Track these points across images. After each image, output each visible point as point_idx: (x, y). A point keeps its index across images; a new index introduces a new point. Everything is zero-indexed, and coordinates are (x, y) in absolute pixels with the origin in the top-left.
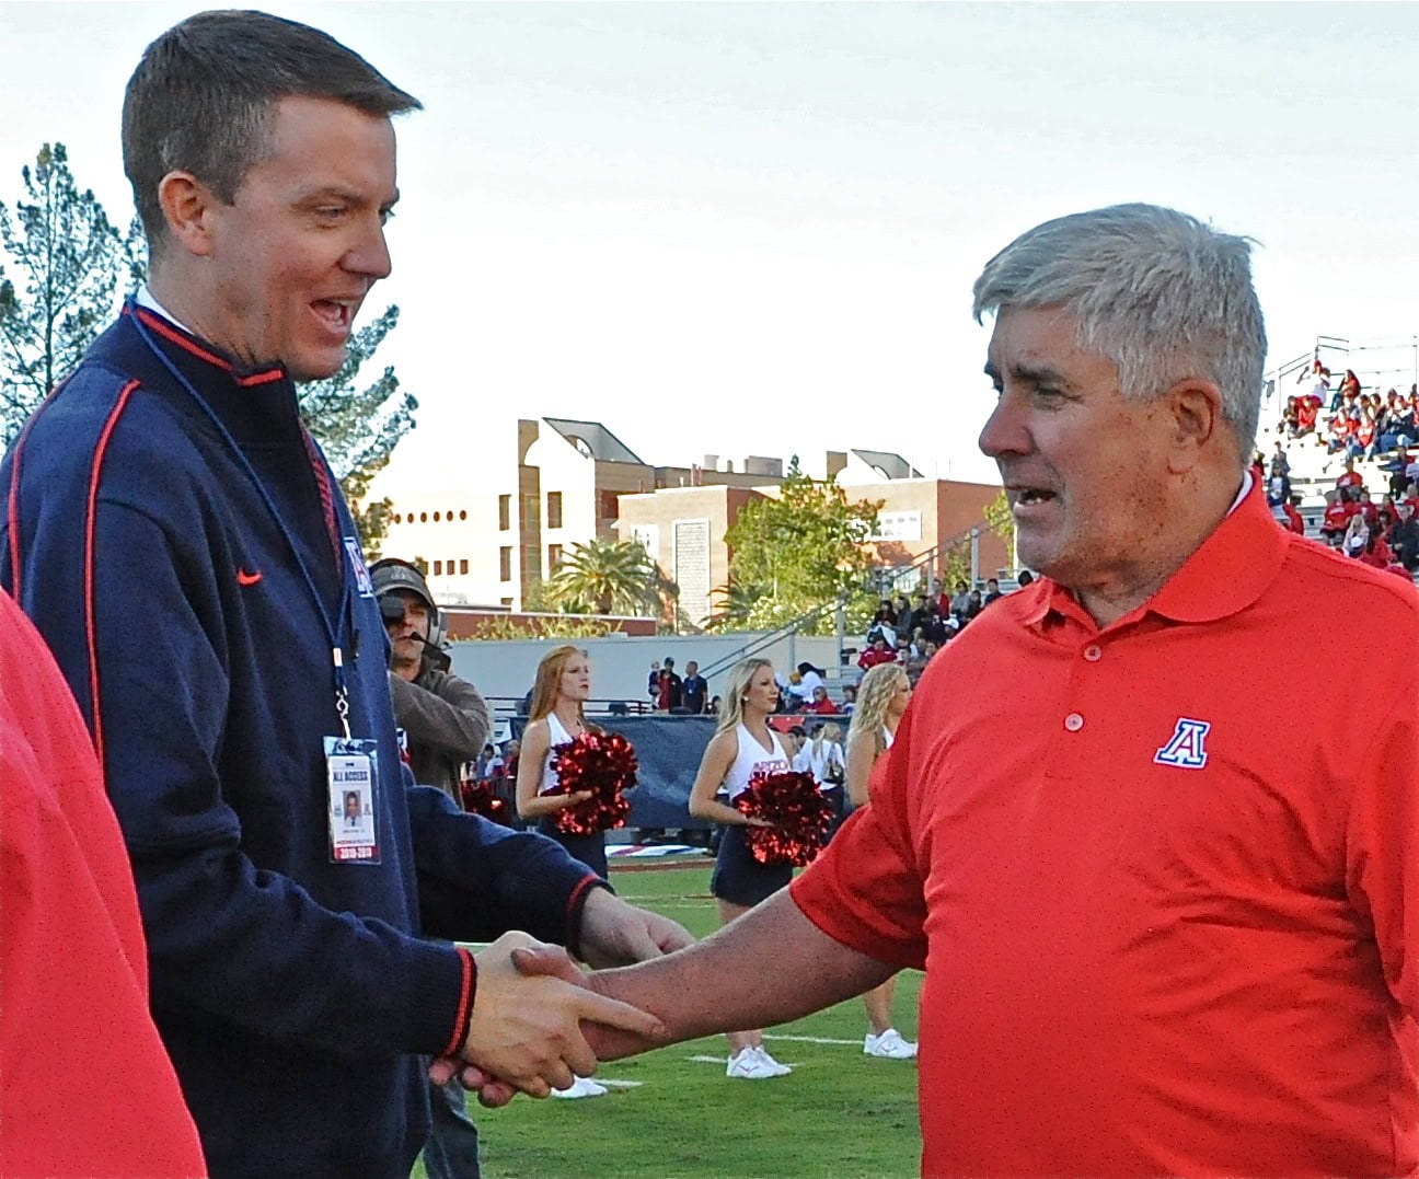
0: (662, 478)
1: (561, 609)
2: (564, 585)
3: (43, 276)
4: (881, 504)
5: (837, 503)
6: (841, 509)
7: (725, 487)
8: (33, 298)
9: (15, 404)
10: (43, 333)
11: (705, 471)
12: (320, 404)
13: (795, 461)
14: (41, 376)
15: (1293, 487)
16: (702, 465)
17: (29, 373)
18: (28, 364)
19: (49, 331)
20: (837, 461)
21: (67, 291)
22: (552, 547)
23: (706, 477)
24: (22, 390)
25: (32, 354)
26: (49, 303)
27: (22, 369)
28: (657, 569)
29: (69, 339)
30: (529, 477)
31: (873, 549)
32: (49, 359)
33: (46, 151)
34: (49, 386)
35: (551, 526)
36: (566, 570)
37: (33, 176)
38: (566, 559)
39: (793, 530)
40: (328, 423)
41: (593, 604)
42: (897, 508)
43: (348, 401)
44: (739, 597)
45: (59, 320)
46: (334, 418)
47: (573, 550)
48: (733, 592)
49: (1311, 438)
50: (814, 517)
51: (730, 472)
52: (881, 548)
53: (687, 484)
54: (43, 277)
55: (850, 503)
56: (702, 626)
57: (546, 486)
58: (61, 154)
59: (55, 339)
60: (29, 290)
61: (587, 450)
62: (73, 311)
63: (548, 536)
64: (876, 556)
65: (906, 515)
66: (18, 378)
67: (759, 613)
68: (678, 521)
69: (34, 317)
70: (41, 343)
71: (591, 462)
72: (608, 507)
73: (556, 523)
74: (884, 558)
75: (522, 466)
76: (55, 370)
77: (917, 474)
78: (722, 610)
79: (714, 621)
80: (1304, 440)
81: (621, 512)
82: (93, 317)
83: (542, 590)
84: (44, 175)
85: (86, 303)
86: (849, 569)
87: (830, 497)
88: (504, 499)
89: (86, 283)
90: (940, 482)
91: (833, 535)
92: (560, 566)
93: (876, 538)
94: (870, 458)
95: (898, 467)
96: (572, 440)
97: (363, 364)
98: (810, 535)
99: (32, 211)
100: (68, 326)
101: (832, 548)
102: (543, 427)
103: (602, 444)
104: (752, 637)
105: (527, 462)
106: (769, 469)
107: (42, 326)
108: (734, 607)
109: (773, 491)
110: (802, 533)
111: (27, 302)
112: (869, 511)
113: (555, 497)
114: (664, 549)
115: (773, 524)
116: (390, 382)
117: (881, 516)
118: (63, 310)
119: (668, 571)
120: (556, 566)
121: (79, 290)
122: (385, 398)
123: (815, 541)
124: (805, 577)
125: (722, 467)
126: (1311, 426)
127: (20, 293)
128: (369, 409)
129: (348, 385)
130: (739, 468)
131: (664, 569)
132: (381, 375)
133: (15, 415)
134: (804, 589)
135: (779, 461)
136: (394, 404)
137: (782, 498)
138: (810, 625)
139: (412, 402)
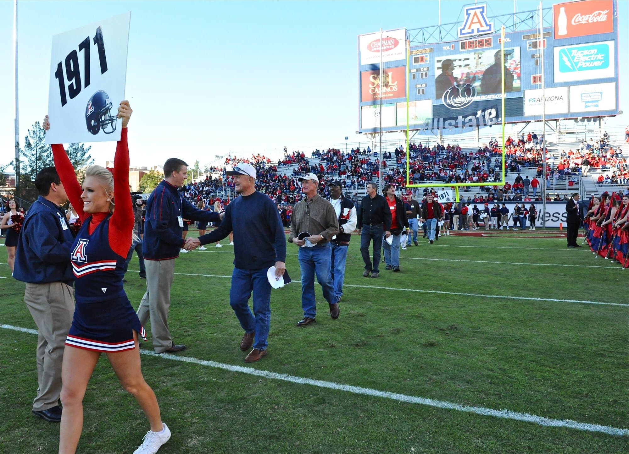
3: (36, 141)
12: (79, 160)
14: (35, 156)
16: (137, 168)
17: (33, 155)
20: (156, 167)
21: (39, 143)
23: (137, 170)
24: (32, 158)
25: (34, 153)
26: (36, 145)
27: (32, 155)
29: (40, 150)
32: (37, 153)
33: (36, 123)
34: (37, 157)
37: (34, 126)
40: (80, 163)
43: (83, 159)
45: (38, 147)
50: (155, 176)
53: (133, 171)
58: (39, 123)
66: (32, 156)
67: (147, 190)
70: (35, 151)
76: (38, 155)
78: (138, 190)
82: (44, 147)
84: (36, 126)
85: (42, 145)
87: (157, 173)
89: (42, 142)
97: (86, 154)
98: (154, 179)
99: (34, 131)
100: (40, 148)
106: (145, 169)
107: (35, 148)
109: (146, 172)
111: (33, 145)
115: (148, 177)
116: (90, 157)
124: (153, 185)
125: (139, 168)
128: (87, 161)
135: (147, 167)
136: (91, 160)
137: (148, 173)
139: (94, 160)
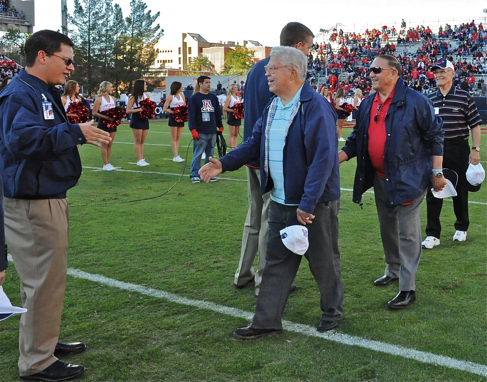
0: (211, 45)
1: (191, 70)
2: (192, 65)
4: (255, 51)
5: (246, 51)
6: (247, 52)
7: (224, 47)
8: (86, 9)
9: (82, 29)
10: (88, 16)
11: (220, 44)
12: (144, 31)
13: (238, 43)
14: (88, 24)
15: (332, 50)
16: (219, 42)
18: (85, 22)
19: (89, 15)
20: (246, 42)
21: (93, 8)
22: (189, 58)
23: (220, 45)
24: (84, 27)
25: (86, 19)
26: (89, 10)
27: (84, 23)
28: (210, 62)
29: (93, 17)
30: (185, 44)
31: (253, 60)
32: (89, 21)
34: (89, 26)
35: (189, 54)
36: (192, 62)
38: (192, 60)
39: (238, 56)
40: (146, 34)
41: (198, 69)
42: (257, 52)
43: (150, 30)
44: (227, 68)
45: (92, 13)
46: (147, 33)
47: (194, 58)
48: (225, 67)
49: (335, 42)
50: (242, 54)
51: (225, 44)
52: (254, 59)
53: (216, 46)
54: (88, 5)
55: (249, 51)
56: (219, 73)
57: (188, 46)
59: (91, 17)
60: (85, 8)
61: (196, 39)
62: (95, 11)
63: (188, 56)
64: (254, 61)
65: (259, 53)
66: (83, 24)
67: (231, 71)
68: (214, 53)
69: (86, 13)
70: (88, 18)
71: (197, 42)
72: (200, 50)
73: (190, 53)
74: (255, 61)
75: (183, 42)
76: (91, 23)
77: (261, 45)
78: (223, 70)
79: (222, 73)
80: (334, 42)
81: (203, 51)
82: (98, 13)
83: (187, 66)
85: (97, 10)
86: (249, 63)
87: (245, 50)
88: (180, 48)
89: (97, 6)
90: (266, 47)
91: (245, 57)
92: (191, 61)
93: (253, 57)
94: (252, 42)
95: (257, 44)
96: (193, 37)
97: (153, 23)
98: (241, 57)
100: (93, 14)
101: (245, 60)
102: (187, 34)
103: (199, 38)
104: (230, 77)
105: (184, 41)
106: (232, 44)
107: (88, 14)
108: (225, 70)
109: (233, 48)
110: (239, 57)
112: (252, 53)
113: (190, 48)
114: (211, 59)
115: (234, 55)
116: (158, 27)
117: (255, 53)
118: (92, 12)
119: (213, 62)
120: (190, 62)
121: (96, 8)
122: (157, 30)
123: (242, 58)
124: (240, 65)
125: (223, 43)
126: (335, 39)
127: (83, 8)
129: (150, 27)
130: (226, 43)
131: (212, 62)
132: (157, 25)
133: (82, 31)
134: (240, 67)
135: (234, 42)
136: (159, 31)
137: (235, 50)
138: (241, 74)
139: (163, 31)
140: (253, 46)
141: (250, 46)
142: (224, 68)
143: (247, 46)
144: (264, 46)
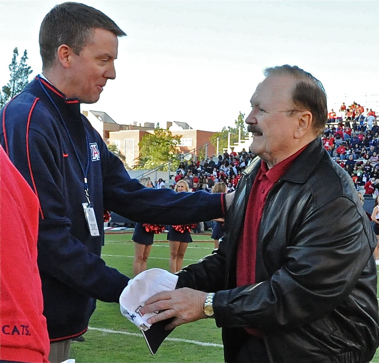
0: (122, 127)
4: (181, 136)
5: (169, 136)
6: (170, 137)
7: (138, 131)
11: (133, 126)
13: (158, 124)
16: (132, 124)
20: (169, 124)
23: (134, 127)
28: (120, 152)
31: (179, 148)
39: (157, 142)
42: (185, 137)
44: (142, 161)
48: (141, 159)
50: (163, 139)
51: (140, 126)
52: (181, 148)
53: (128, 129)
55: (173, 136)
56: (132, 168)
61: (101, 119)
64: (180, 150)
65: (188, 139)
67: (148, 165)
68: (126, 139)
71: (102, 123)
72: (107, 135)
74: (182, 150)
77: (191, 128)
78: (137, 164)
79: (135, 167)
81: (110, 136)
86: (172, 153)
87: (167, 134)
90: (197, 131)
91: (168, 144)
93: (180, 145)
94: (179, 124)
95: (186, 126)
96: (97, 116)
98: (162, 144)
101: (168, 148)
102: (89, 113)
103: (105, 118)
104: (145, 171)
106: (151, 126)
108: (140, 163)
109: (152, 132)
110: (160, 143)
112: (178, 138)
114: (122, 147)
115: (151, 141)
117: (181, 139)
123: (163, 146)
124: (160, 155)
125: (138, 125)
130: (143, 125)
131: (122, 152)
134: (160, 159)
135: (154, 124)
137: (154, 134)
138: (161, 169)
140: (181, 129)
141: (175, 130)
142: (138, 160)
143: (171, 129)
144: (195, 129)
